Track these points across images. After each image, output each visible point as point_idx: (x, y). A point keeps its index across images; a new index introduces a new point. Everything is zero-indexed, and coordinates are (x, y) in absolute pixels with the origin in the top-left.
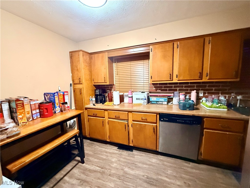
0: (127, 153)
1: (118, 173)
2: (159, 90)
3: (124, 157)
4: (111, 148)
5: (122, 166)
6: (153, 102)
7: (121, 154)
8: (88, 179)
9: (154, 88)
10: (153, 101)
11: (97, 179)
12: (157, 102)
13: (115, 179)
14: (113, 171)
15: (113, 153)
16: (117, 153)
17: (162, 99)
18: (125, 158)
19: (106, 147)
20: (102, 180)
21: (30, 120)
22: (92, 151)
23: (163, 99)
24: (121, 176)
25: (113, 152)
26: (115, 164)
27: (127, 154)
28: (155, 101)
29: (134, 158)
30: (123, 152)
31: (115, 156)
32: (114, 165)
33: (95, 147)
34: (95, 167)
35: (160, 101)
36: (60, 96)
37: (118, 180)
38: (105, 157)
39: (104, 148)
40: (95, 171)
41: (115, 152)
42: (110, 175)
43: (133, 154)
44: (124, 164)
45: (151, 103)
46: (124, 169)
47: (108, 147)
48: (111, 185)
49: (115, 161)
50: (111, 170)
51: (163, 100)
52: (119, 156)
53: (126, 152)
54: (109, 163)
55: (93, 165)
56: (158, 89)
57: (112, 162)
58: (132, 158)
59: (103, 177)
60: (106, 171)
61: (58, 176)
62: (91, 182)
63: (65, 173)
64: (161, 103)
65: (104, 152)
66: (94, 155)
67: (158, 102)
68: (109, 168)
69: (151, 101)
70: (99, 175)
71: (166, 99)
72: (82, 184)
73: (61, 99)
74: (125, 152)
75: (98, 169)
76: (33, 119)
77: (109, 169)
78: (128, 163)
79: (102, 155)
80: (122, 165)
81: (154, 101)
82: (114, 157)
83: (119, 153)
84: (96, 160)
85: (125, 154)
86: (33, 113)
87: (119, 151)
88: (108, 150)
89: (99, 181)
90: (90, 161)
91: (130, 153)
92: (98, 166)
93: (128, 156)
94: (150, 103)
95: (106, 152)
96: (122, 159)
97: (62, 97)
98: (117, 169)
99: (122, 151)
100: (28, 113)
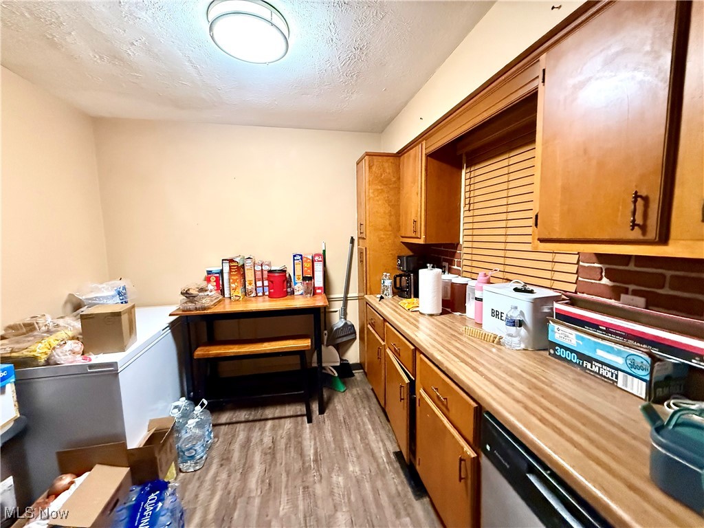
0: (400, 488)
1: (319, 503)
2: (635, 293)
3: (379, 484)
4: (384, 437)
5: (346, 500)
6: (560, 352)
7: (382, 473)
8: (281, 455)
9: (605, 281)
10: (561, 347)
11: (286, 471)
12: (582, 356)
13: (301, 508)
14: (319, 489)
15: (373, 455)
16: (380, 461)
17: (610, 350)
18: (376, 492)
19: (378, 426)
20: (287, 481)
21: (252, 295)
22: (348, 412)
23: (619, 353)
24: (316, 514)
25: (376, 451)
26: (341, 479)
27: (397, 489)
28: (572, 351)
29: (394, 517)
30: (396, 472)
31: (366, 464)
32: (339, 480)
33: (362, 410)
34: (311, 447)
35: (603, 363)
36: (306, 261)
37: (301, 515)
38: (347, 445)
39: (373, 424)
40: (301, 454)
41: (378, 455)
42: (306, 488)
43: (411, 505)
44: (356, 500)
45: (552, 351)
46: (339, 510)
47: (382, 432)
48: (284, 506)
49: (350, 473)
50: (320, 481)
51: (619, 361)
52: (373, 474)
53: (402, 482)
54: (336, 465)
55: (315, 440)
56: (632, 287)
57: (343, 469)
58: (389, 512)
59: (294, 479)
60: (313, 472)
61: (269, 412)
62: (276, 464)
63: (277, 415)
64: (605, 372)
65: (360, 435)
66: (341, 423)
67: (590, 360)
68: (323, 474)
69: (553, 345)
70: (297, 466)
71: (638, 360)
72: (266, 454)
73: (308, 268)
74: (399, 476)
75: (310, 455)
76: (257, 296)
77: (321, 476)
78: (365, 510)
79: (350, 435)
80: (349, 499)
81: (567, 349)
82: (360, 464)
83: (382, 467)
84: (329, 436)
85: (391, 482)
86: (258, 285)
87: (390, 463)
88: (372, 436)
89: (284, 475)
90: (320, 429)
91: (406, 496)
92: (316, 450)
93: (390, 496)
94: (550, 354)
95: (364, 438)
96: (367, 486)
97: (309, 265)
98: (332, 493)
99: (394, 468)
100: (250, 284)
